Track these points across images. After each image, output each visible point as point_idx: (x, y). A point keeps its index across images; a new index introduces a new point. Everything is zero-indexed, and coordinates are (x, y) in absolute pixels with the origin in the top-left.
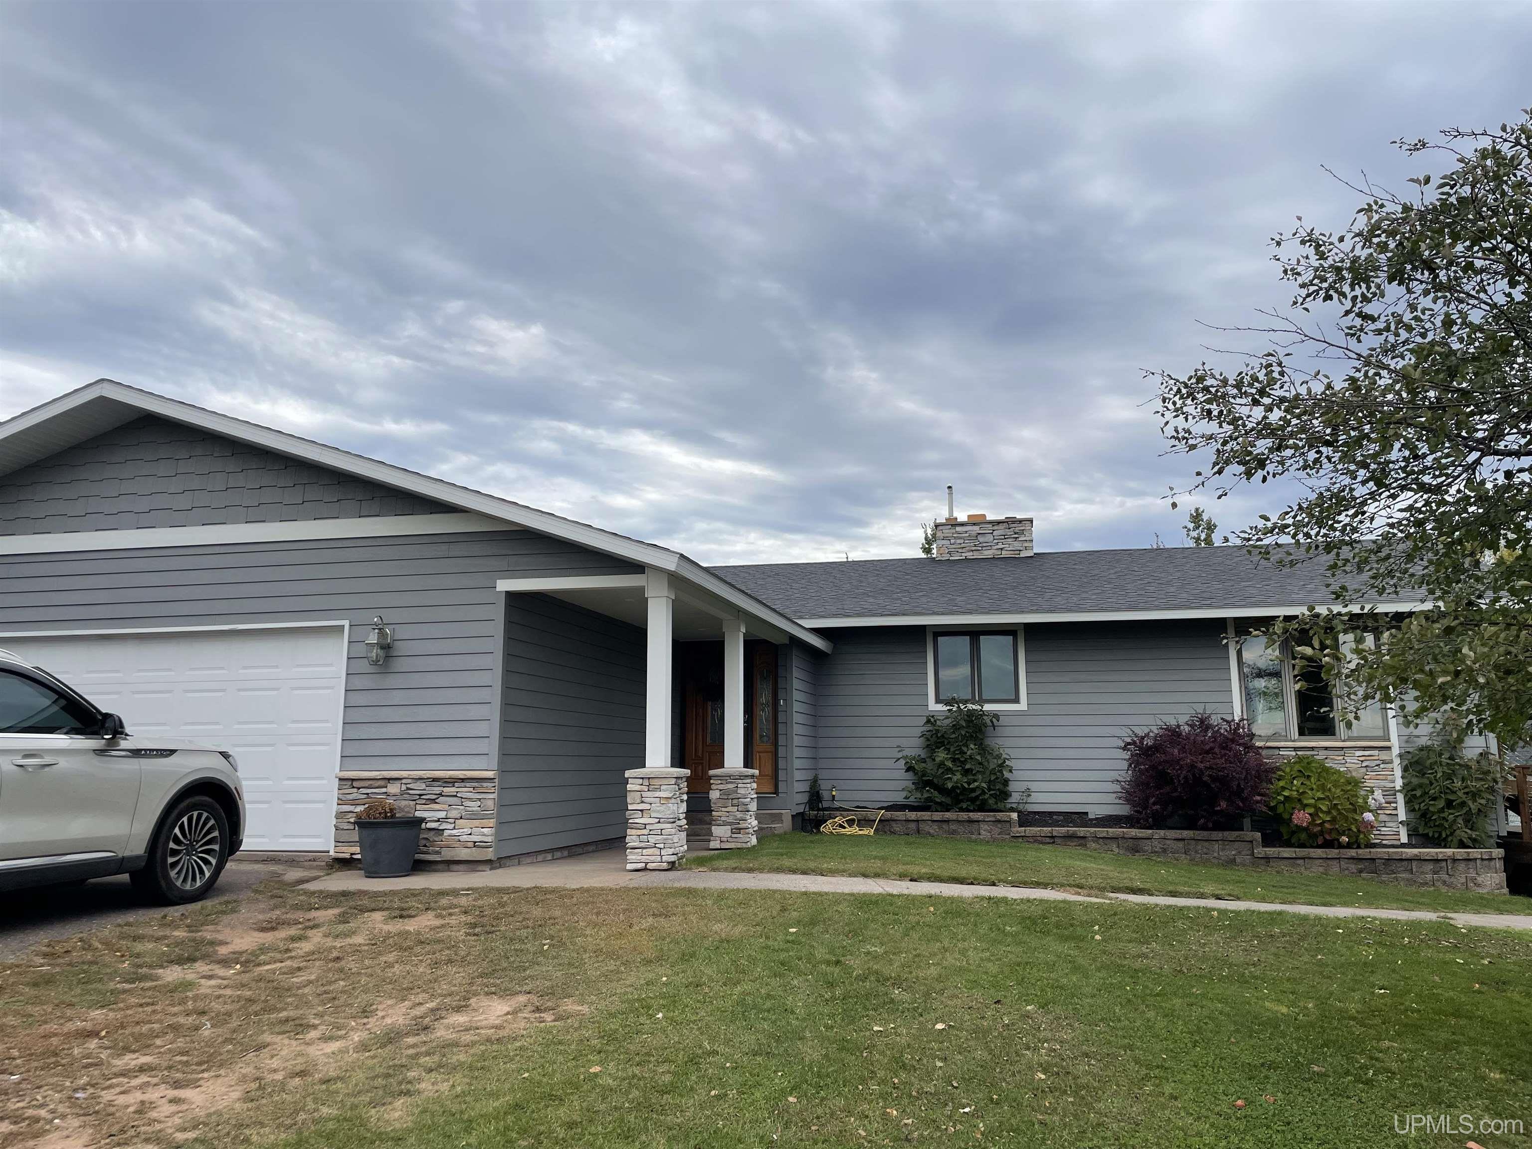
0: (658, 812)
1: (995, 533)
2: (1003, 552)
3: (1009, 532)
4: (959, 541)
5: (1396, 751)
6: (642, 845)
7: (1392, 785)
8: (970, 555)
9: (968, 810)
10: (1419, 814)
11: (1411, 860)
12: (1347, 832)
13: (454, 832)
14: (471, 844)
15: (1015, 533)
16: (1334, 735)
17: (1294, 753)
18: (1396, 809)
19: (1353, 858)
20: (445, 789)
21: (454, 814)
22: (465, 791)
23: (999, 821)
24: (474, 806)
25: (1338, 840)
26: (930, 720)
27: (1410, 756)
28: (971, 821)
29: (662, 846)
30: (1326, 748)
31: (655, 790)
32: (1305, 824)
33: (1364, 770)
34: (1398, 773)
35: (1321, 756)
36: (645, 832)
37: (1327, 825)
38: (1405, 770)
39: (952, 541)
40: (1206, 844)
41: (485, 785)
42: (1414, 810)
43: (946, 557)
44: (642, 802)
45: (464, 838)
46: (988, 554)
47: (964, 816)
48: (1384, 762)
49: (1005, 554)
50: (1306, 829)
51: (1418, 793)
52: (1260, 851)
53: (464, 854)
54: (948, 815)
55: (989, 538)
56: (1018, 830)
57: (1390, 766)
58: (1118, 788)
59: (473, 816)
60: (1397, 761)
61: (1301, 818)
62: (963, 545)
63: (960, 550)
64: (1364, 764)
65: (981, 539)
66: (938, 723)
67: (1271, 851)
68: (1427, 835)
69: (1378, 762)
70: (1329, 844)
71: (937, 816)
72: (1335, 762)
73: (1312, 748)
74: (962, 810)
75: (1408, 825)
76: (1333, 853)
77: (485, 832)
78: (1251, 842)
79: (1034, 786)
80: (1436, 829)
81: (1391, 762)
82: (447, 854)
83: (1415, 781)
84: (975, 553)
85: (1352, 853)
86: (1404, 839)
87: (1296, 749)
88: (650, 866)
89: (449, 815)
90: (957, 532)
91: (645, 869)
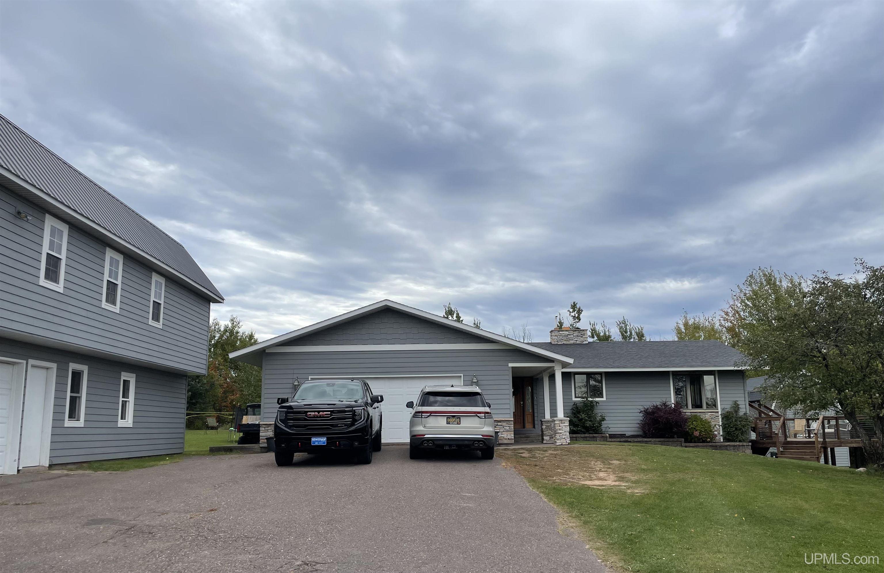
0: (565, 429)
1: (574, 334)
2: (577, 342)
3: (579, 334)
4: (561, 337)
5: (720, 413)
6: (561, 438)
7: (718, 424)
8: (565, 342)
9: (592, 434)
10: (726, 432)
11: (727, 446)
12: (710, 437)
13: (502, 435)
14: (508, 439)
15: (581, 335)
16: (702, 408)
17: (690, 414)
18: (720, 431)
19: (711, 446)
20: (498, 424)
21: (501, 430)
22: (504, 424)
23: (603, 437)
24: (508, 428)
25: (706, 440)
26: (575, 404)
27: (724, 414)
28: (594, 437)
29: (566, 438)
30: (700, 412)
31: (563, 423)
32: (698, 436)
33: (711, 419)
34: (720, 420)
35: (699, 414)
36: (561, 435)
37: (704, 436)
38: (722, 419)
39: (559, 337)
40: (667, 442)
41: (510, 422)
42: (725, 431)
43: (556, 343)
44: (560, 427)
45: (505, 437)
46: (572, 342)
47: (591, 435)
48: (717, 416)
49: (578, 342)
50: (697, 437)
51: (727, 426)
52: (683, 444)
53: (506, 442)
54: (586, 435)
55: (572, 336)
56: (608, 439)
57: (718, 418)
58: (638, 425)
59: (507, 431)
60: (720, 416)
61: (697, 434)
62: (562, 339)
63: (561, 341)
64: (711, 417)
65: (569, 337)
66: (578, 405)
67: (687, 444)
68: (729, 438)
69: (715, 417)
70: (703, 442)
71: (583, 435)
72: (703, 416)
73: (696, 412)
74: (590, 433)
75: (723, 436)
76: (705, 444)
77: (511, 435)
78: (681, 441)
79: (610, 426)
80: (732, 437)
81: (718, 417)
82: (500, 442)
83: (726, 422)
84: (568, 342)
85: (711, 444)
86: (722, 441)
87: (691, 413)
88: (563, 444)
89: (500, 431)
90: (560, 334)
91: (562, 445)
